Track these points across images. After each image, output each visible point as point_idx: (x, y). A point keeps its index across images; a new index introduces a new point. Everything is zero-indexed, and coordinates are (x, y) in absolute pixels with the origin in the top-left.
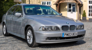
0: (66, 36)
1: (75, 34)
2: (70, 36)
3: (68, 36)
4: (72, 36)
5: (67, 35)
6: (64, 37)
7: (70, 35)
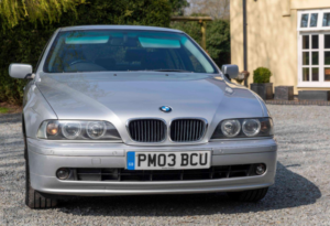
0: (144, 166)
1: (196, 159)
2: (167, 167)
3: (158, 168)
4: (178, 166)
5: (152, 160)
6: (137, 168)
7: (169, 160)
